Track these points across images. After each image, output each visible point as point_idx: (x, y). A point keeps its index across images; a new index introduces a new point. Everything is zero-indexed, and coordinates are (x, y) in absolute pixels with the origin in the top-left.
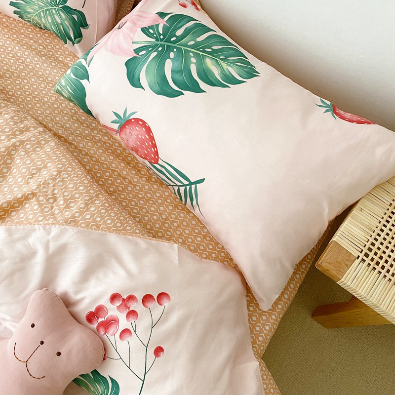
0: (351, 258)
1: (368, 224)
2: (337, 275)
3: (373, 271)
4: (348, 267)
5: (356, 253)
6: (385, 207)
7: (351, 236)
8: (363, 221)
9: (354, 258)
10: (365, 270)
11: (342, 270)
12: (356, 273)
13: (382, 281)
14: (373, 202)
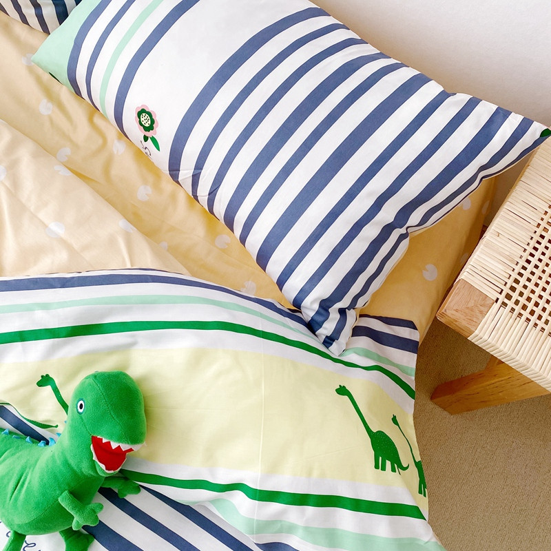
0: (488, 302)
1: (508, 253)
2: (469, 326)
3: (518, 319)
4: (483, 314)
5: (493, 295)
6: (531, 230)
7: (486, 272)
8: (501, 250)
9: (492, 302)
10: (508, 317)
11: (475, 320)
12: (494, 322)
13: (532, 331)
14: (513, 223)
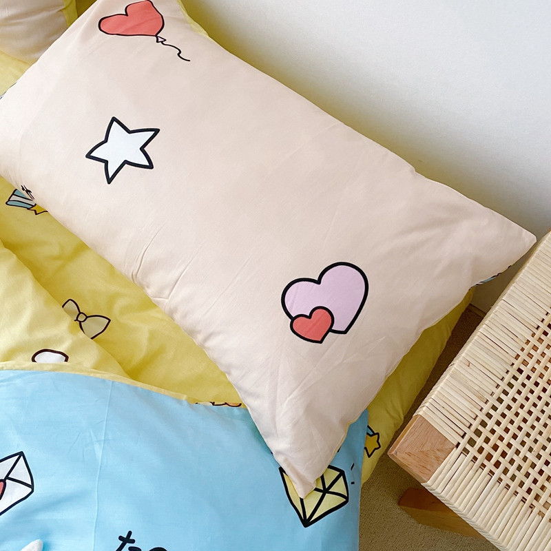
0: (447, 447)
1: (477, 388)
2: (421, 475)
3: (480, 470)
4: (439, 461)
5: (454, 438)
6: (508, 361)
7: (449, 409)
8: (470, 383)
9: (451, 447)
10: (468, 468)
11: (428, 467)
12: (450, 473)
13: (495, 488)
14: (488, 351)
